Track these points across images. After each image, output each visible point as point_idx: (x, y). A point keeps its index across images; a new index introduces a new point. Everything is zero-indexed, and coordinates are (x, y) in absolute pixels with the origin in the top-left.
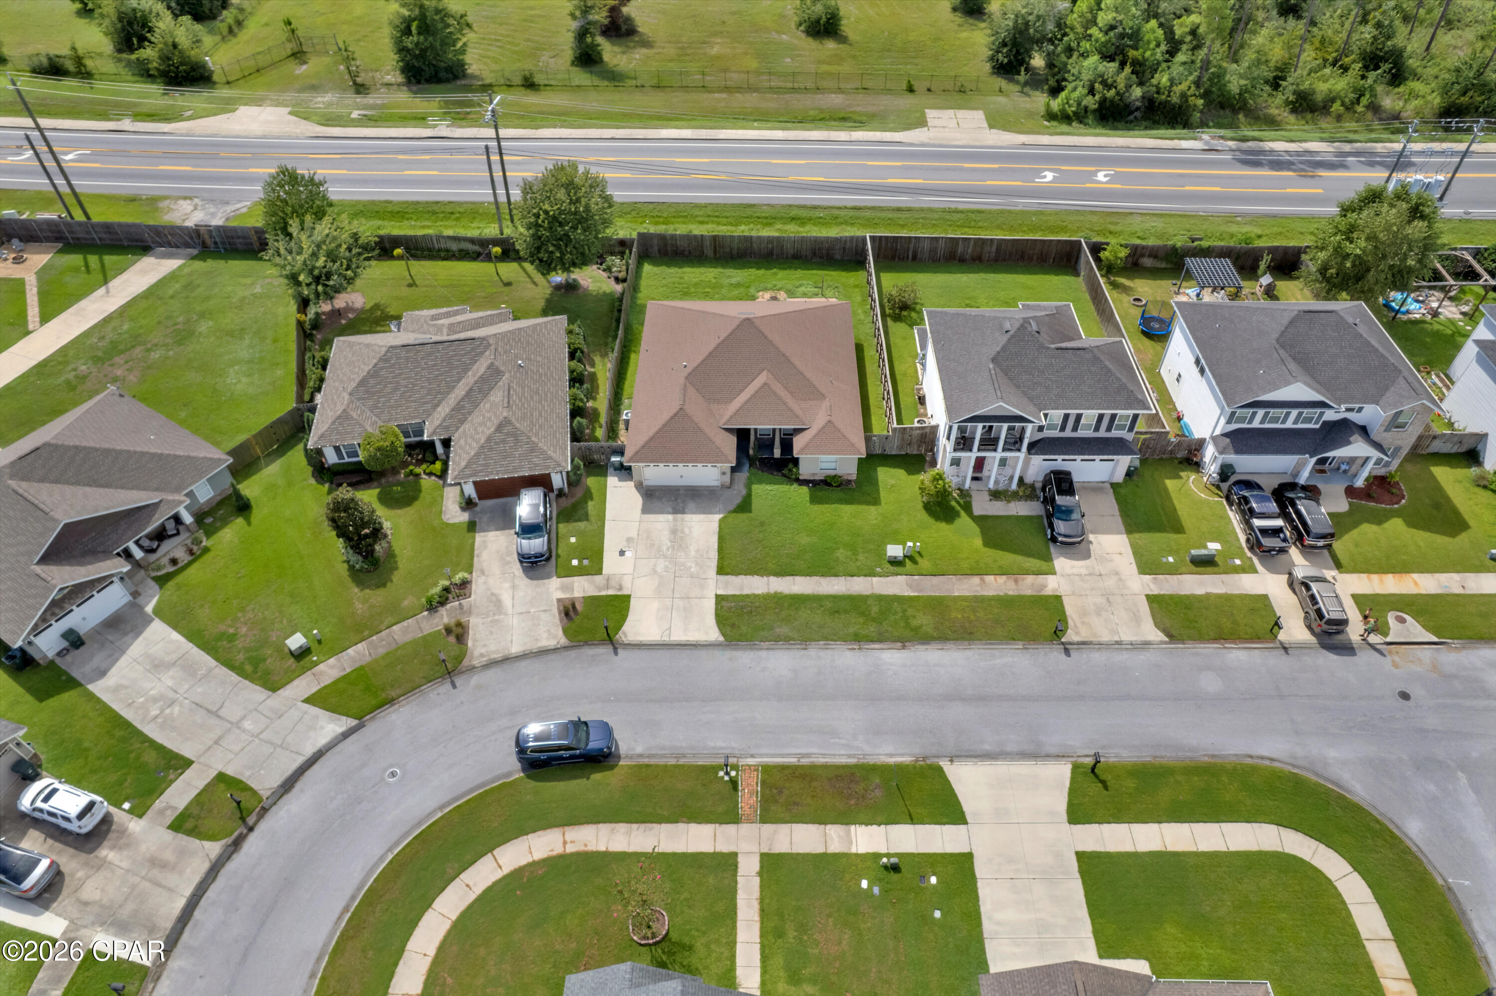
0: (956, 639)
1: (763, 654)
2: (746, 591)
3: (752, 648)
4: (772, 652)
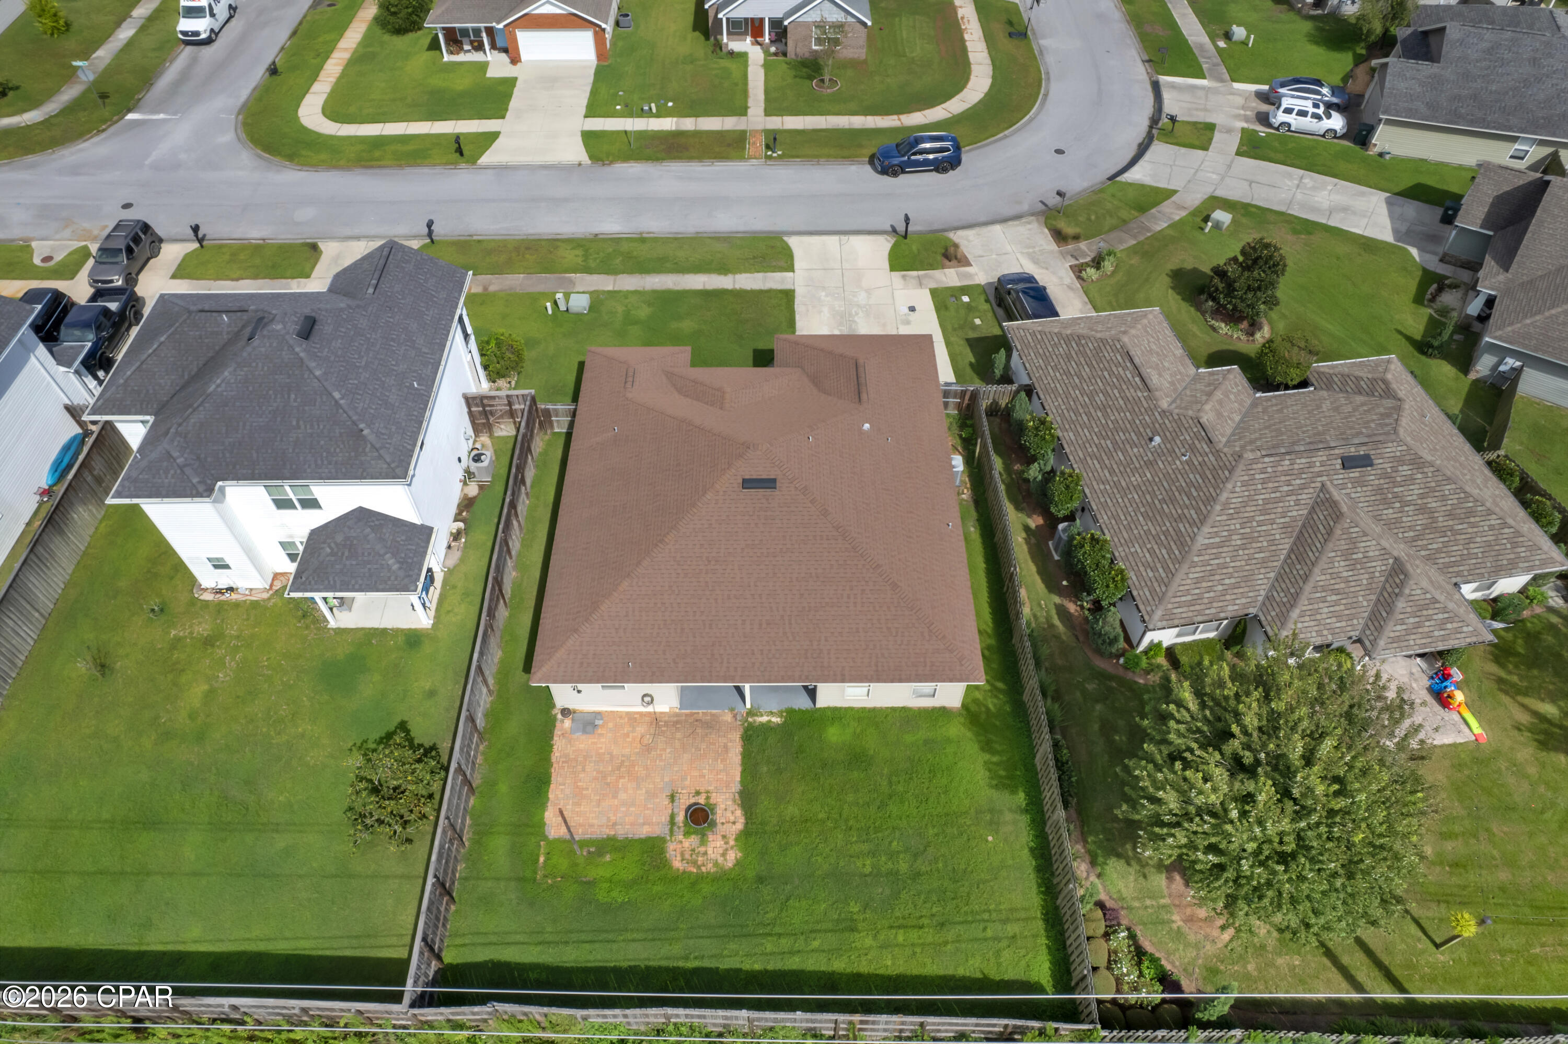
0: (539, 240)
3: (755, 232)
4: (734, 229)
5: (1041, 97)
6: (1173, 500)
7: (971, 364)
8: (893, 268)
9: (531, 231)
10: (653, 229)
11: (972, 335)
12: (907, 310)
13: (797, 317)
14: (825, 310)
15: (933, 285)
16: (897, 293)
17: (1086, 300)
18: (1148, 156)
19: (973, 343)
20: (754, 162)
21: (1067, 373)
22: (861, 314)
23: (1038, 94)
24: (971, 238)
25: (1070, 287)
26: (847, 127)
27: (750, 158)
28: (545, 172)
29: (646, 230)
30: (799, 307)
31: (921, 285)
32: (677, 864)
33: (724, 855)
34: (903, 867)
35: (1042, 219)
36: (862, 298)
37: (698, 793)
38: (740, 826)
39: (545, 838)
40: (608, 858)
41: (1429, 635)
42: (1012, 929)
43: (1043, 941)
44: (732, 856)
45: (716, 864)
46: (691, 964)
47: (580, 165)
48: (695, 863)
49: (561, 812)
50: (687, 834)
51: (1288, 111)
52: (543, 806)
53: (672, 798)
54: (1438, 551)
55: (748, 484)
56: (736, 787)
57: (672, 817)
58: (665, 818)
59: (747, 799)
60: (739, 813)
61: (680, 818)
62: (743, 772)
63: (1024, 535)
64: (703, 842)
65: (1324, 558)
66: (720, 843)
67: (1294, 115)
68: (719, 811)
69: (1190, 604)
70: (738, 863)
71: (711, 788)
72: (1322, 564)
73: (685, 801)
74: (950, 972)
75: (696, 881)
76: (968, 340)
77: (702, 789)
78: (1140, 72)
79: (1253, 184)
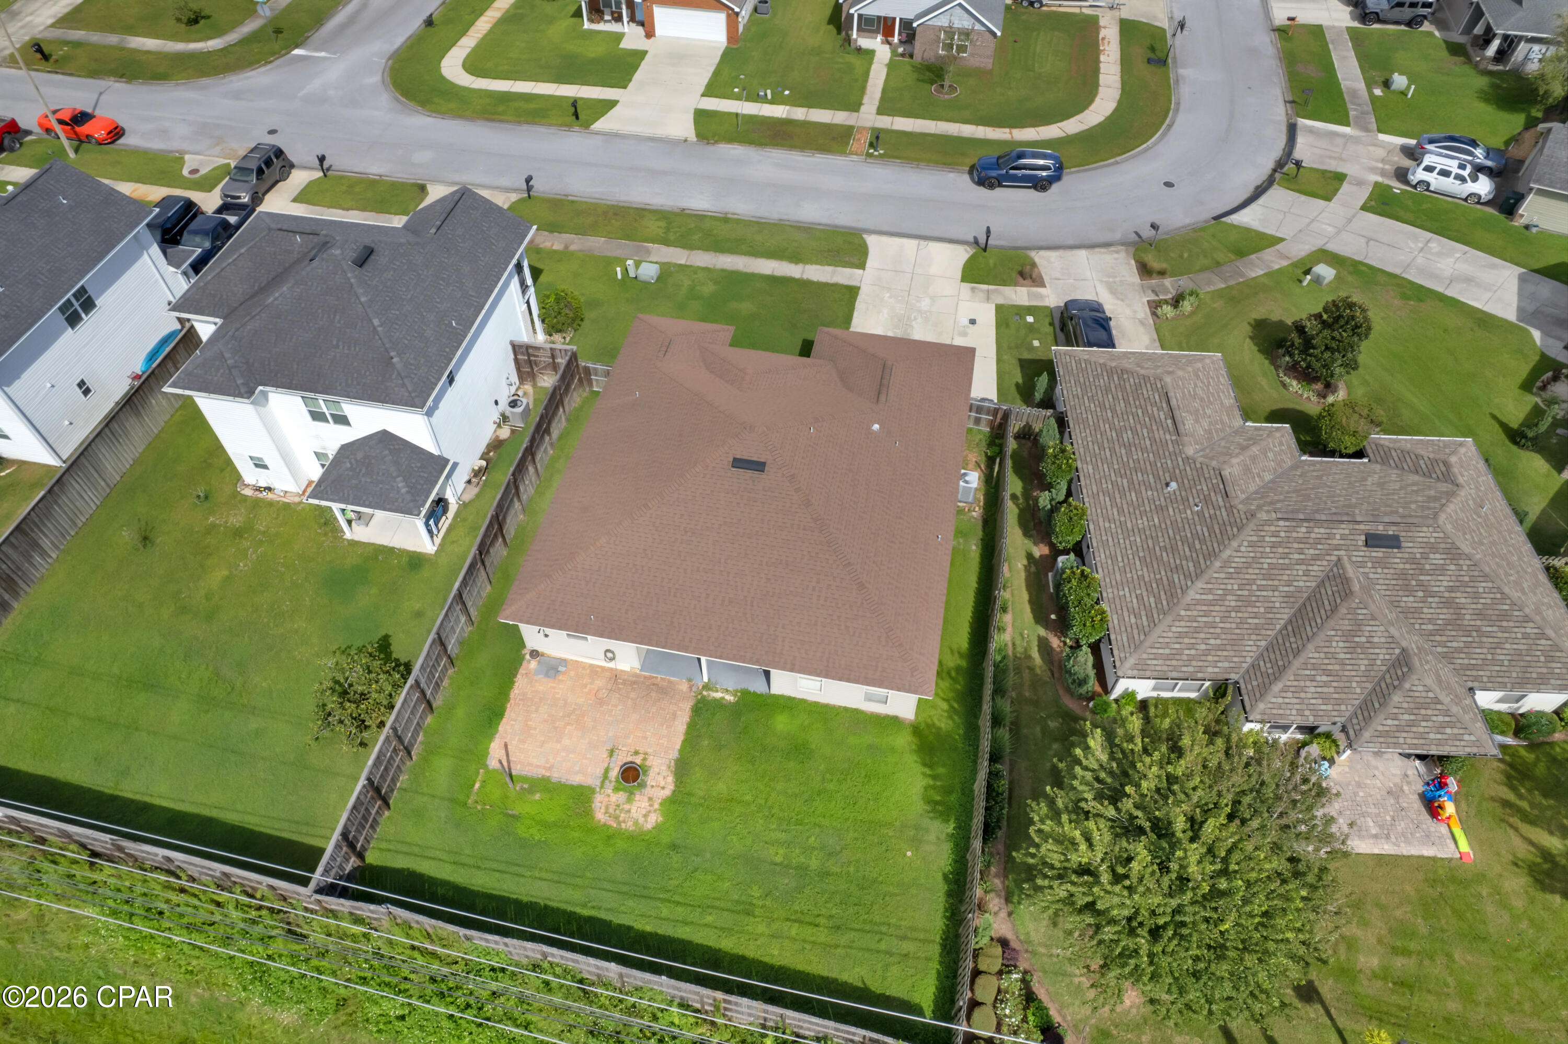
1: (825, 221)
2: (828, 268)
3: (836, 226)
4: (817, 221)
5: (1164, 126)
6: (1174, 549)
7: (1017, 385)
8: (964, 279)
9: (623, 198)
10: (739, 211)
11: (1026, 356)
12: (966, 322)
13: (856, 314)
14: (885, 311)
15: (1001, 301)
16: (961, 303)
17: (1156, 337)
18: (1262, 200)
19: (1025, 365)
20: (854, 158)
21: (1102, 406)
22: (920, 320)
23: (1162, 123)
24: (1053, 260)
25: (1142, 322)
26: (955, 134)
27: (851, 153)
28: (651, 144)
29: (732, 211)
30: (860, 305)
31: (988, 299)
32: (600, 816)
33: (645, 816)
34: (814, 864)
35: (1132, 250)
36: (925, 304)
37: (636, 753)
38: (667, 792)
39: (485, 766)
40: (537, 796)
41: (1422, 736)
42: (908, 947)
43: (935, 966)
44: (654, 819)
45: (636, 823)
46: (586, 912)
47: (686, 141)
48: (616, 818)
49: (506, 746)
50: (616, 789)
51: (1429, 169)
52: (491, 737)
53: (611, 752)
54: (1458, 650)
55: (739, 463)
56: (674, 754)
57: (607, 771)
58: (599, 771)
59: (682, 768)
60: (670, 779)
61: (615, 773)
62: (684, 741)
63: (1025, 562)
64: (629, 800)
65: (1322, 636)
66: (645, 804)
67: (1435, 174)
68: (652, 774)
69: (1167, 658)
70: (658, 827)
71: (650, 751)
72: (1319, 640)
73: (623, 757)
74: (833, 975)
75: (610, 836)
76: (1021, 361)
77: (641, 750)
78: (1279, 112)
79: (1371, 243)
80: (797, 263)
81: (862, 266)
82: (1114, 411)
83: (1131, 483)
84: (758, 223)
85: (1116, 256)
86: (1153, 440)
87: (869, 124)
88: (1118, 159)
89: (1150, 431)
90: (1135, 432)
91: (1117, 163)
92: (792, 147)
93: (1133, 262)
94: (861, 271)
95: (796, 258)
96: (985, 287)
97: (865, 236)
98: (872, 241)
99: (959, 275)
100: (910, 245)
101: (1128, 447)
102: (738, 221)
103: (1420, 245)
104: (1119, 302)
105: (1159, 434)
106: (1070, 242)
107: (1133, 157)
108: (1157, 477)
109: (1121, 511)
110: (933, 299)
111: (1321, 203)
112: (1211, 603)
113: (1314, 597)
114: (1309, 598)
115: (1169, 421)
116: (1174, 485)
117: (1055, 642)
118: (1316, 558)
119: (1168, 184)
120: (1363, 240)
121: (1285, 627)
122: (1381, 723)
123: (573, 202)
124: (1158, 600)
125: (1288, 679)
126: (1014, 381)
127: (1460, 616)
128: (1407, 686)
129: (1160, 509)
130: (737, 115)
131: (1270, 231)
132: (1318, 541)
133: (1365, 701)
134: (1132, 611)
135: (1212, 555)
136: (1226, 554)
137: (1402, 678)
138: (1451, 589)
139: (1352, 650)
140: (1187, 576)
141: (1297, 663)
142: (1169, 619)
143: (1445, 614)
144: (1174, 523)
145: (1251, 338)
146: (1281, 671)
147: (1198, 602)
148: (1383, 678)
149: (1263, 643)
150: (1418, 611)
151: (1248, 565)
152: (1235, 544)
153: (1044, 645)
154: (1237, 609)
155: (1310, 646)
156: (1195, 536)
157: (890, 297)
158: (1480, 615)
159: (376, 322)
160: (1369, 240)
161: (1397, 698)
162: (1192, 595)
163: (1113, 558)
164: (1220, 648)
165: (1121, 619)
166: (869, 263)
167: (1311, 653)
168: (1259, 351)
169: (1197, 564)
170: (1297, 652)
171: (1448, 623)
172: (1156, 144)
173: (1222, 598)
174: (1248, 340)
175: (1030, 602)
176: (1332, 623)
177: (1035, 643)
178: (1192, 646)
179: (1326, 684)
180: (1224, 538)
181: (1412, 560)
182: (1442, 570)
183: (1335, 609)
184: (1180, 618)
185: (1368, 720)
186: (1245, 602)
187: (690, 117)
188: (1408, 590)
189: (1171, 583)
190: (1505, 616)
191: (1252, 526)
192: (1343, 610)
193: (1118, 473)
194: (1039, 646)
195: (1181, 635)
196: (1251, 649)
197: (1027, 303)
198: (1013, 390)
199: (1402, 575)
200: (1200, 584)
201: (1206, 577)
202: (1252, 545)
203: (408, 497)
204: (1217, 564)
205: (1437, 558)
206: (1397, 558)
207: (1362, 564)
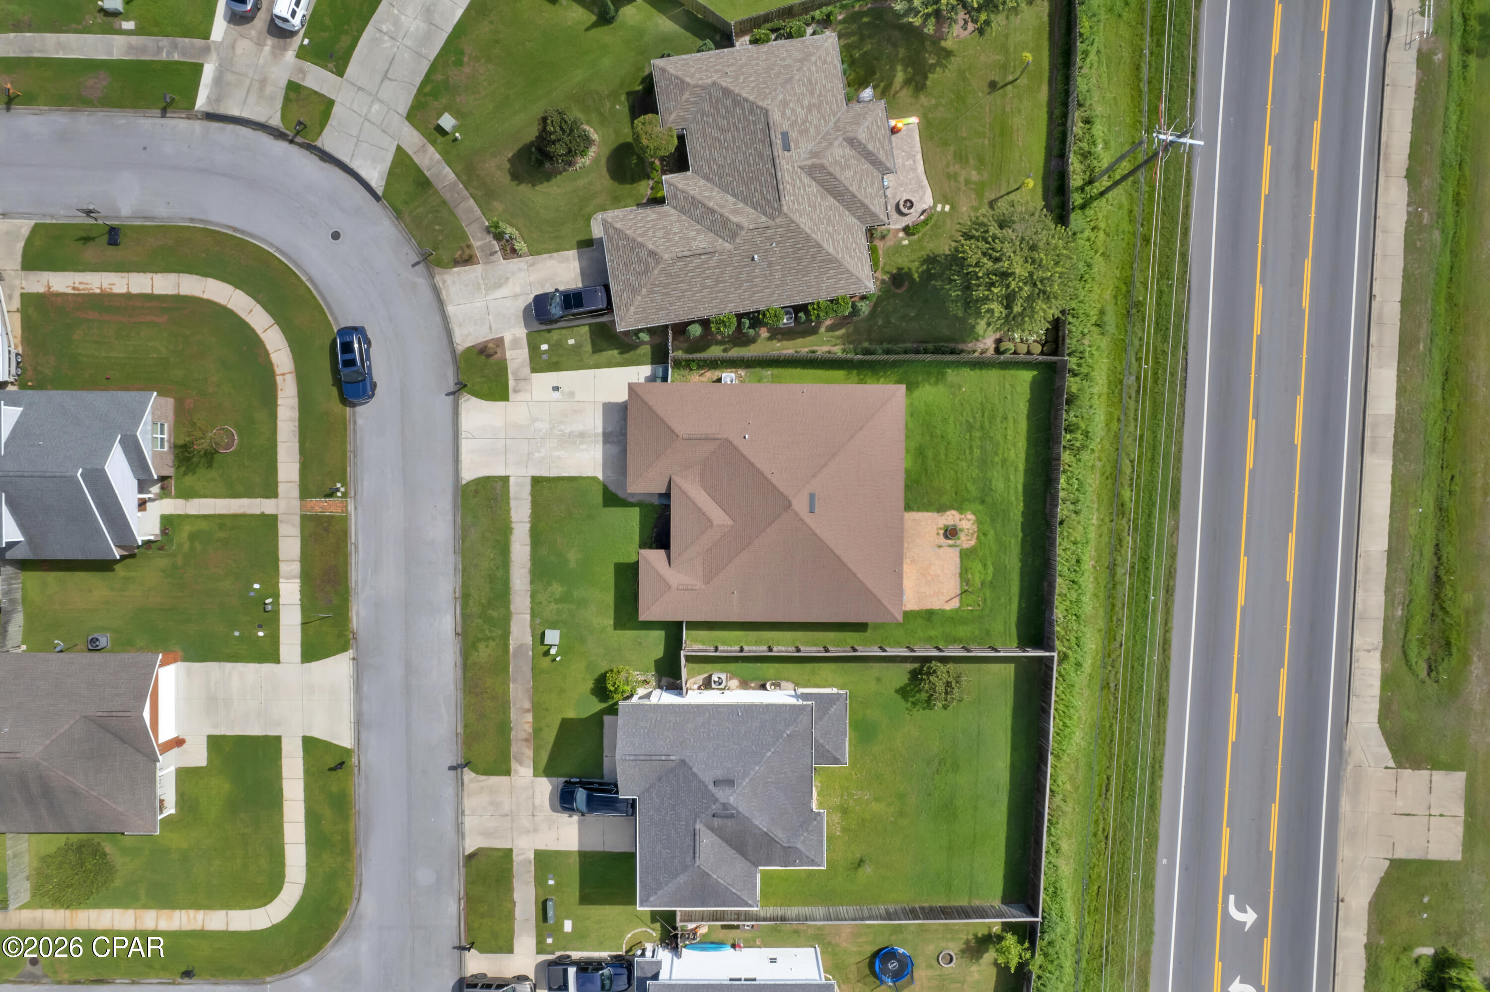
0: (465, 678)
1: (450, 517)
2: (513, 503)
3: (455, 507)
4: (451, 524)
6: (800, 258)
7: (620, 353)
9: (452, 687)
10: (450, 588)
12: (556, 393)
14: (556, 453)
15: (528, 369)
16: (536, 399)
17: (547, 255)
20: (351, 508)
23: (235, 237)
24: (465, 333)
25: (532, 265)
27: (345, 511)
28: (365, 688)
29: (451, 594)
30: (555, 473)
31: (525, 379)
32: (973, 542)
33: (969, 520)
34: (978, 434)
35: (437, 270)
36: (542, 425)
37: (938, 534)
38: (953, 512)
39: (960, 608)
40: (970, 576)
42: (1008, 386)
43: (1012, 372)
44: (971, 516)
45: (973, 524)
46: (1021, 535)
47: (354, 659)
48: (972, 534)
49: (947, 602)
50: (959, 539)
52: (943, 611)
53: (940, 547)
55: (812, 511)
56: (935, 515)
57: (950, 546)
58: (951, 550)
59: (941, 509)
60: (948, 513)
61: (950, 542)
62: (927, 511)
63: (775, 341)
64: (962, 530)
66: (963, 522)
67: (298, 10)
68: (947, 523)
69: (862, 264)
70: (974, 513)
71: (935, 527)
72: (848, 184)
73: (942, 540)
74: (1025, 416)
75: (982, 533)
76: (594, 352)
77: (936, 532)
78: (177, 124)
79: (389, 76)
80: (512, 529)
81: (505, 480)
82: (686, 290)
83: (747, 281)
84: (464, 570)
85: (449, 282)
86: (715, 267)
87: (296, 503)
88: (304, 279)
89: (708, 269)
90: (708, 278)
91: (310, 279)
92: (346, 563)
93: (456, 269)
94: (511, 478)
95: (504, 531)
96: (511, 383)
97: (464, 482)
98: (468, 474)
99: (501, 404)
100: (466, 446)
101: (718, 282)
102: (465, 585)
103: (386, 38)
104: (511, 281)
105: (712, 263)
106: (438, 319)
107: (298, 265)
108: (746, 266)
109: (767, 287)
110: (534, 420)
111: (336, 109)
112: (833, 240)
113: (821, 183)
114: (822, 186)
115: (703, 257)
116: (756, 257)
117: (828, 322)
118: (801, 181)
119: (336, 236)
120: (387, 83)
121: (838, 201)
122: (882, 156)
123: (466, 726)
124: (832, 268)
125: (867, 201)
126: (617, 356)
127: (814, 105)
128: (864, 142)
129: (770, 265)
130: (304, 624)
131: (389, 157)
132: (792, 178)
133: (871, 163)
134: (837, 283)
135: (808, 238)
136: (807, 230)
137: (860, 144)
138: (802, 108)
139: (849, 167)
140: (819, 252)
141: (860, 197)
142: (845, 263)
143: (815, 112)
144: (781, 258)
145: (534, 185)
146: (863, 205)
147: (834, 248)
148: (859, 152)
149: (847, 213)
150: (816, 126)
151: (811, 219)
152: (802, 226)
153: (831, 329)
154: (834, 226)
155: (851, 189)
156: (793, 246)
157: (540, 452)
158: (812, 94)
159: (769, 754)
160: (385, 77)
161: (870, 147)
162: (831, 250)
163: (799, 292)
164: (853, 237)
165: (842, 288)
166: (500, 472)
167: (854, 189)
168: (548, 181)
169: (812, 247)
170: (854, 196)
171: (819, 112)
172: (271, 245)
173: (830, 234)
174: (538, 188)
175: (804, 337)
176: (838, 176)
177: (831, 333)
178: (855, 251)
179: (866, 182)
180: (798, 230)
181: (792, 126)
182: (793, 110)
183: (831, 174)
184: (843, 257)
185: (881, 163)
186: (829, 222)
187: (315, 666)
188: (807, 131)
189: (822, 261)
190: (810, 81)
191: (791, 215)
192: (831, 170)
193: (737, 289)
194: (833, 331)
195: (851, 257)
196: (851, 220)
197: (526, 350)
198: (626, 356)
199: (800, 132)
200: (825, 246)
201: (821, 242)
202: (801, 216)
203: (838, 703)
204: (814, 236)
205: (788, 113)
206: (793, 135)
207: (799, 154)
